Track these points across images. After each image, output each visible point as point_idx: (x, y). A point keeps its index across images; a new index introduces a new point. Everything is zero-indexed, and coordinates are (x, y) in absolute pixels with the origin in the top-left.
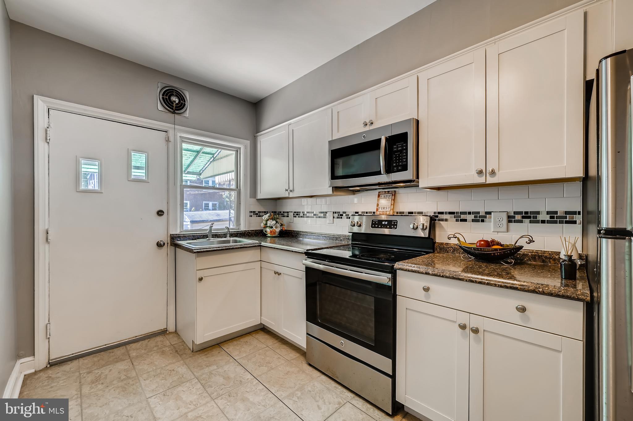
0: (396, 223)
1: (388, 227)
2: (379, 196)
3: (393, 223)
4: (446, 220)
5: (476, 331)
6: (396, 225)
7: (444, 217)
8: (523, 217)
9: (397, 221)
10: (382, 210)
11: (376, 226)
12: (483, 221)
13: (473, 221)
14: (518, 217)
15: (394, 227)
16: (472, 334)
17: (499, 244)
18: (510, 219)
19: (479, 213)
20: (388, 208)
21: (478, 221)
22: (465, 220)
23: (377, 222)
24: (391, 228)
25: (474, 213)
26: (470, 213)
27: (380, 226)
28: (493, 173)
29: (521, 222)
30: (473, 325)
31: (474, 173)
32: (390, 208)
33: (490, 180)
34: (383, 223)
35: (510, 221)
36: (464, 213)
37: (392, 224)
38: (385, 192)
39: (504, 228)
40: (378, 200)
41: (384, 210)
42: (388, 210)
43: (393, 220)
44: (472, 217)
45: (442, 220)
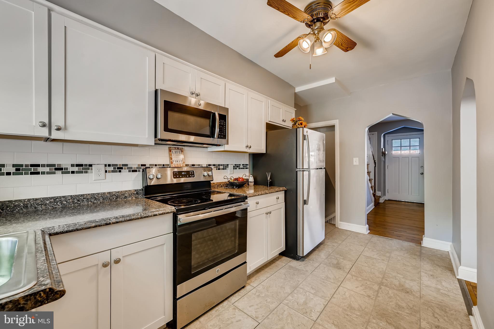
0: (193, 173)
1: (188, 176)
2: (170, 151)
3: (191, 173)
6: (194, 174)
9: (193, 171)
10: (176, 163)
11: (178, 176)
15: (192, 176)
19: (224, 165)
20: (181, 161)
21: (224, 169)
22: (220, 169)
23: (177, 173)
24: (190, 177)
27: (181, 176)
28: (250, 148)
31: (245, 146)
32: (182, 161)
34: (183, 173)
36: (219, 165)
37: (189, 174)
38: (175, 148)
40: (170, 155)
41: (177, 163)
42: (181, 163)
43: (190, 171)
44: (222, 167)
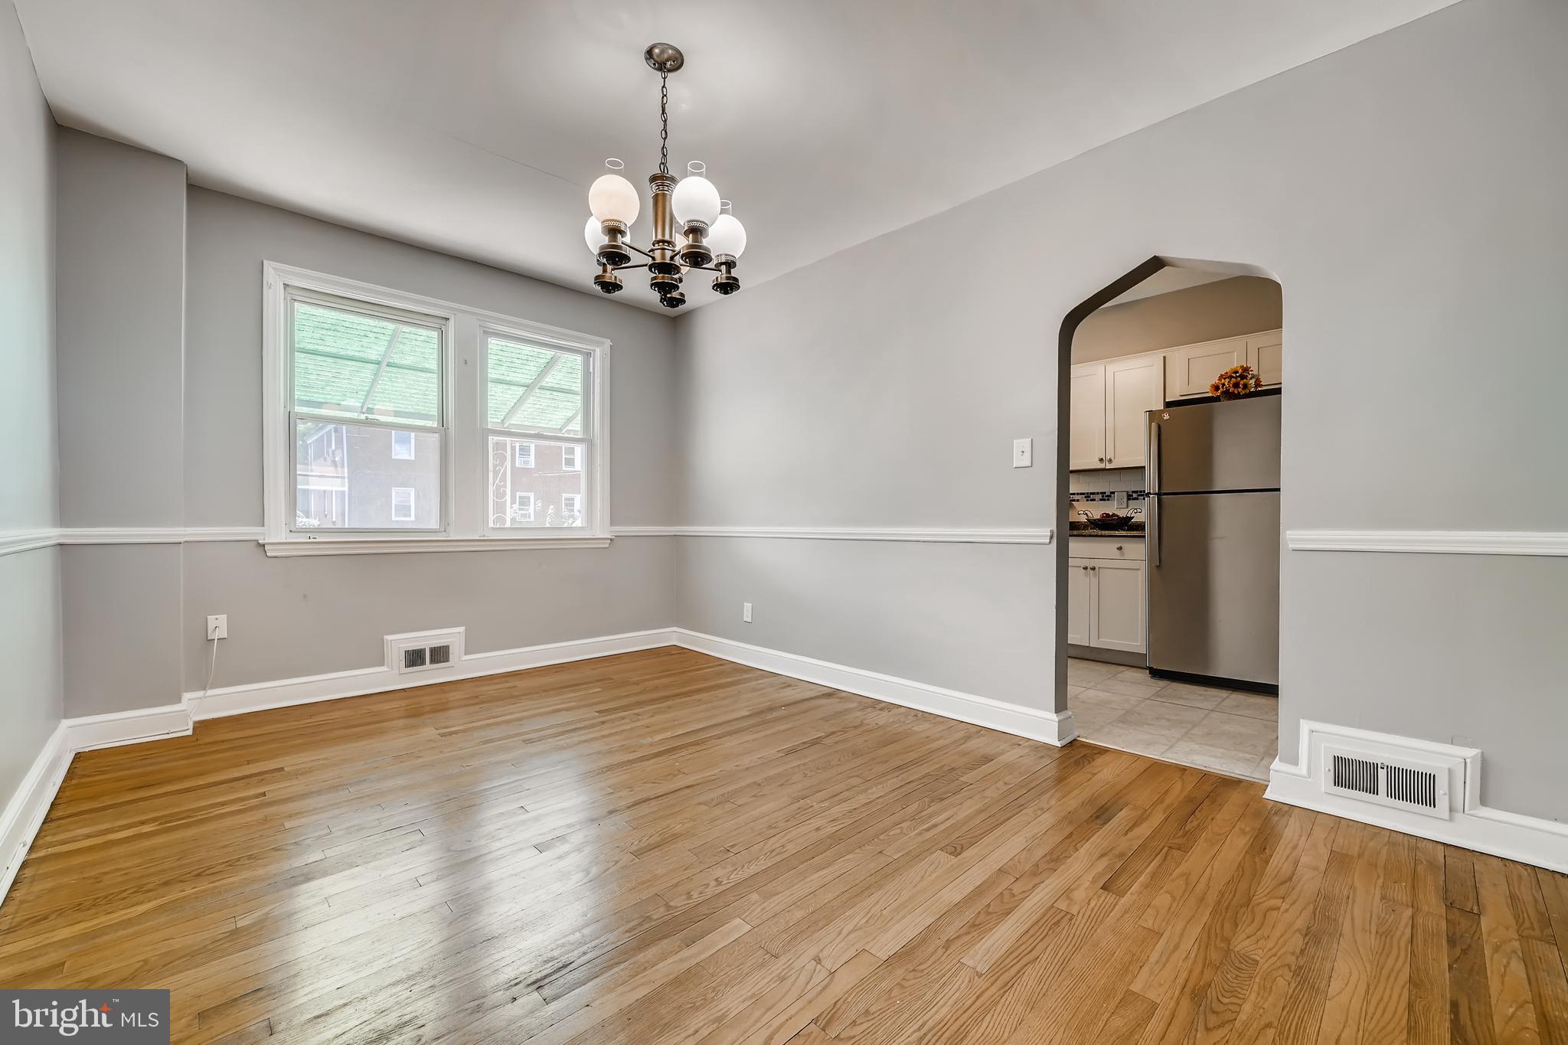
4: (1078, 500)
5: (1093, 569)
7: (1076, 497)
8: (1139, 495)
12: (1108, 500)
13: (1101, 500)
14: (1135, 495)
16: (1092, 572)
17: (1118, 516)
18: (1129, 497)
19: (1105, 493)
21: (1104, 500)
22: (1094, 500)
25: (1101, 493)
26: (1098, 493)
28: (1110, 461)
29: (1137, 499)
30: (1091, 566)
31: (1097, 460)
33: (1108, 466)
35: (1129, 499)
36: (1093, 494)
39: (1125, 505)
44: (1100, 496)
45: (1074, 500)
